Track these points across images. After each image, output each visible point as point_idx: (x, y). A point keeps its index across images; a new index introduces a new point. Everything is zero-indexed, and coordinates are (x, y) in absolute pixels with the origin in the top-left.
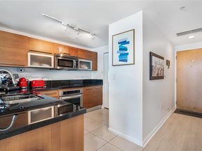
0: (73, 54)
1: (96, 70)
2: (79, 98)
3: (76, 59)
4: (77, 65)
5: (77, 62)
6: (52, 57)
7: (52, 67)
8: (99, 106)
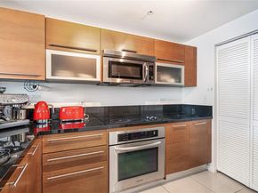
0: (143, 52)
1: (194, 85)
2: (156, 149)
3: (150, 61)
4: (151, 73)
5: (152, 67)
6: (98, 58)
7: (98, 79)
8: (204, 166)
